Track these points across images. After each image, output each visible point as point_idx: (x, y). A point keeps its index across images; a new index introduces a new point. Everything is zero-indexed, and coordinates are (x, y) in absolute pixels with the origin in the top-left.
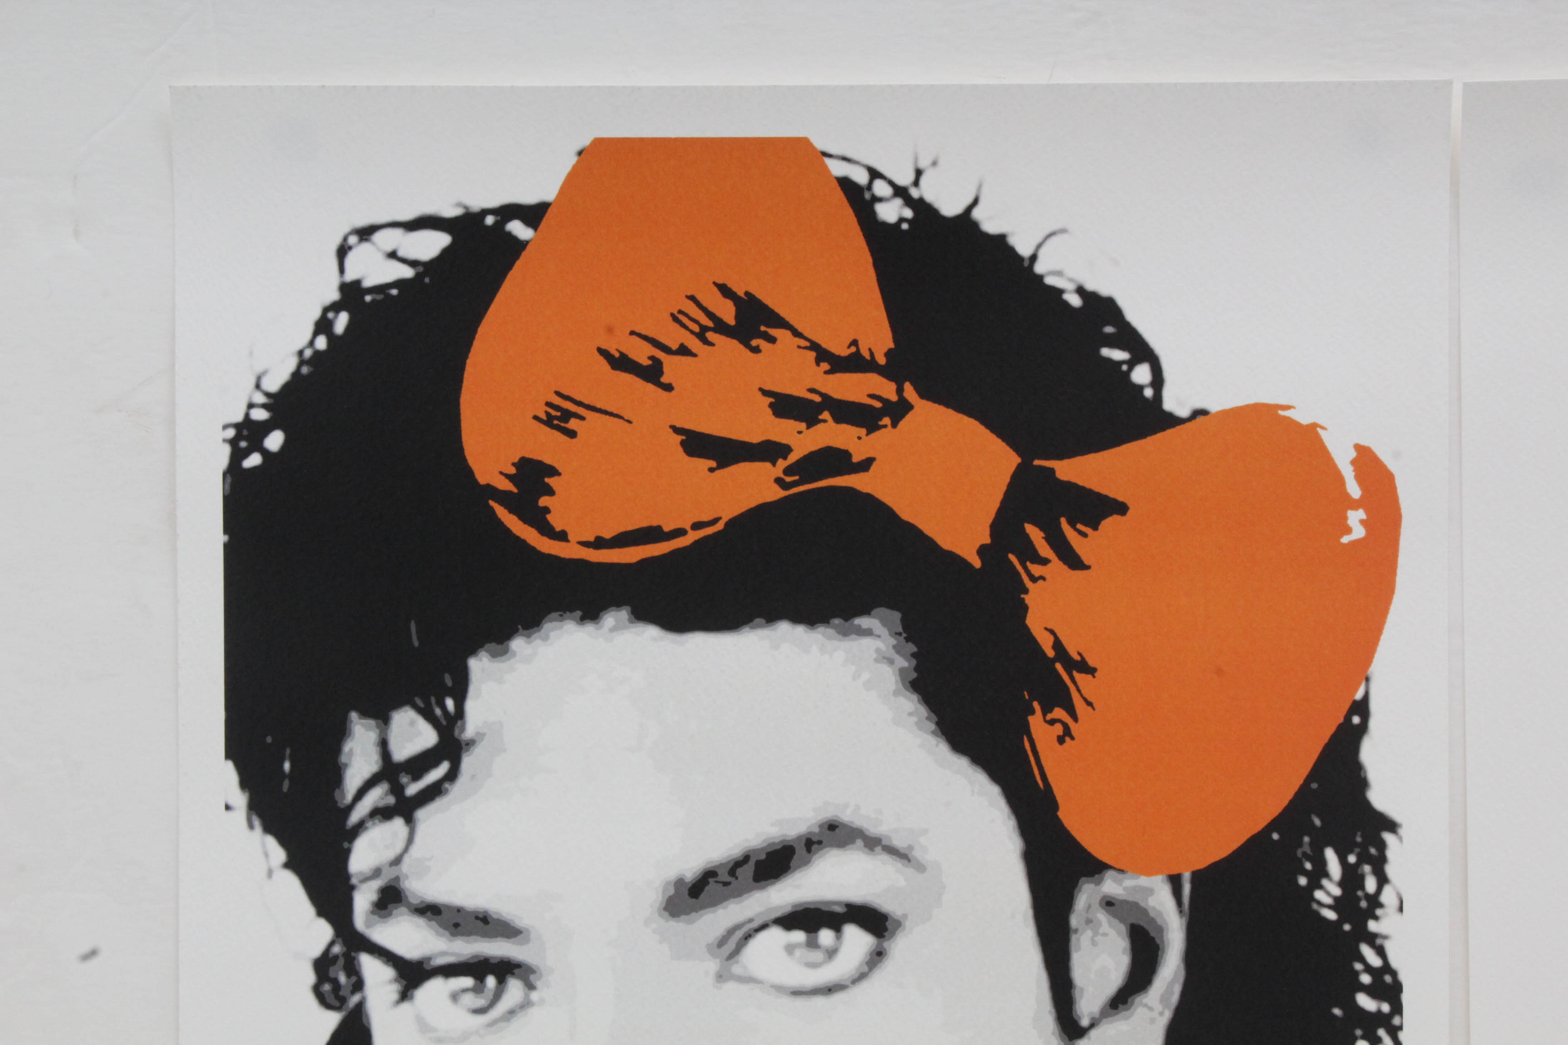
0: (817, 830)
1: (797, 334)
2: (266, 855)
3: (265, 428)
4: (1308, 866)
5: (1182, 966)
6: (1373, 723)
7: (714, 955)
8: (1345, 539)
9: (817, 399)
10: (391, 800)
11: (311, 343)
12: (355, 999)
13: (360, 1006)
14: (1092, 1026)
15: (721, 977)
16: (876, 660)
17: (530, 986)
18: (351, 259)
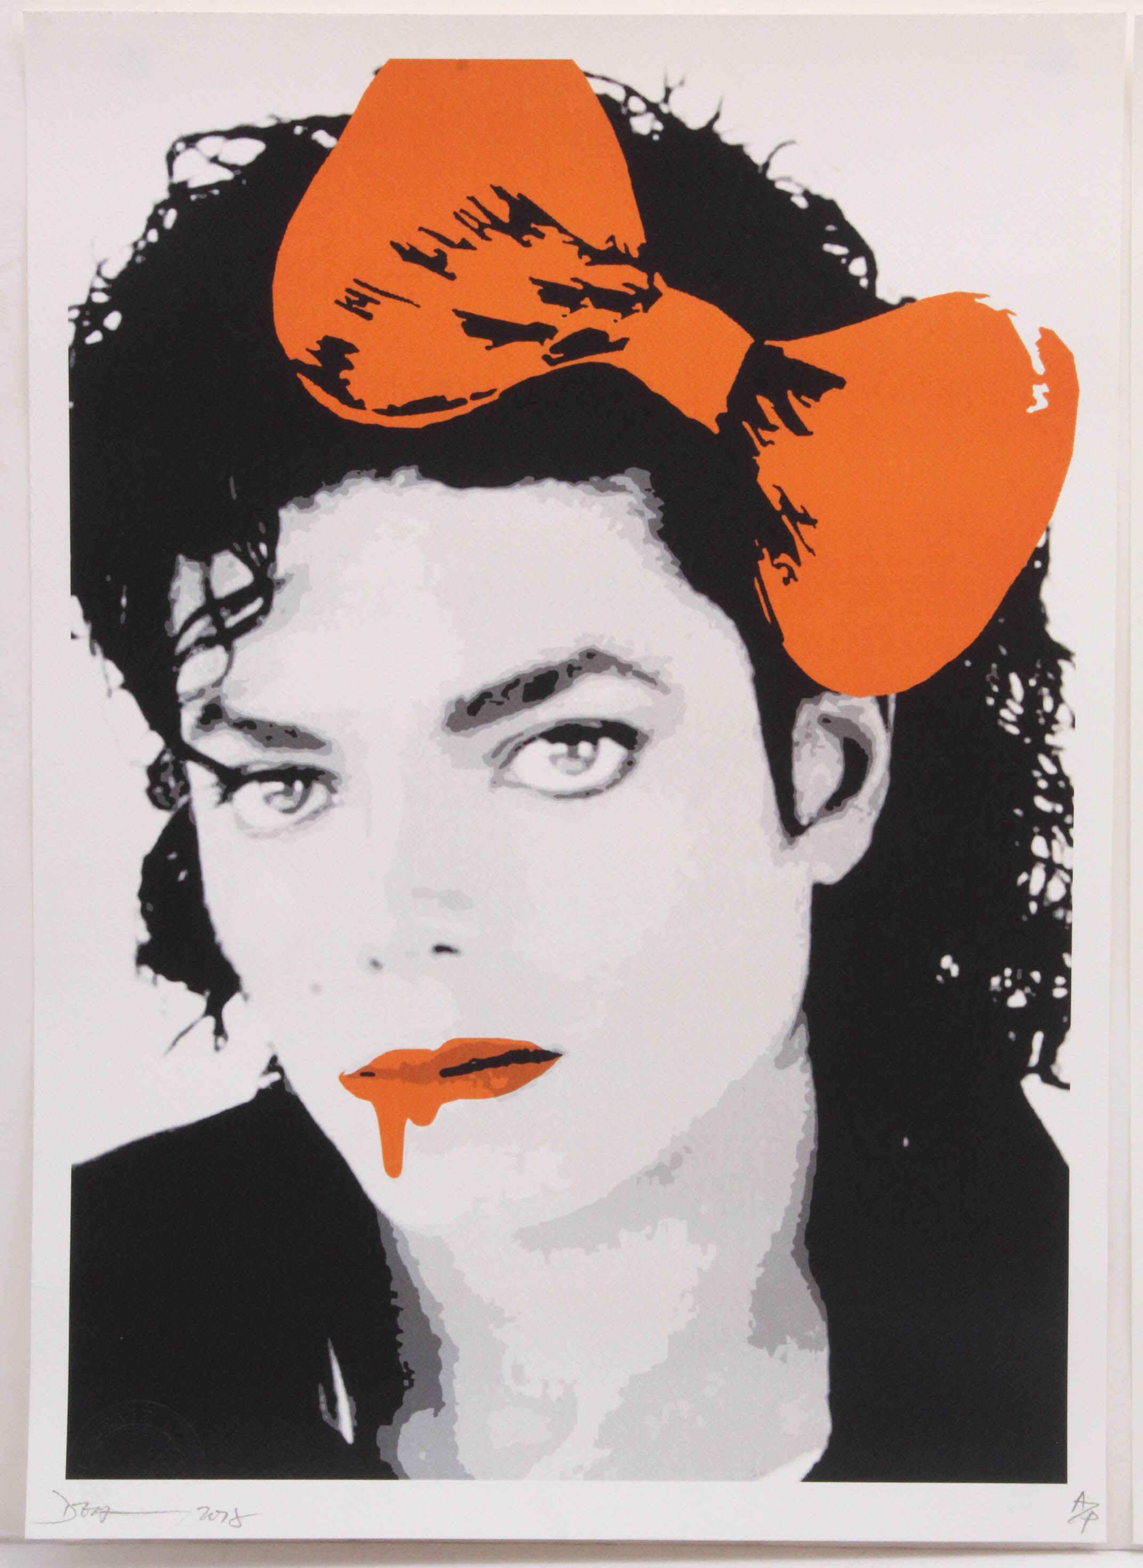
0: (576, 657)
1: (562, 230)
2: (106, 677)
3: (104, 310)
4: (995, 688)
5: (887, 774)
6: (1051, 567)
7: (489, 764)
8: (1030, 410)
9: (579, 287)
10: (213, 631)
11: (144, 236)
12: (183, 800)
14: (810, 824)
15: (495, 783)
16: (629, 512)
17: (332, 790)
18: (179, 163)
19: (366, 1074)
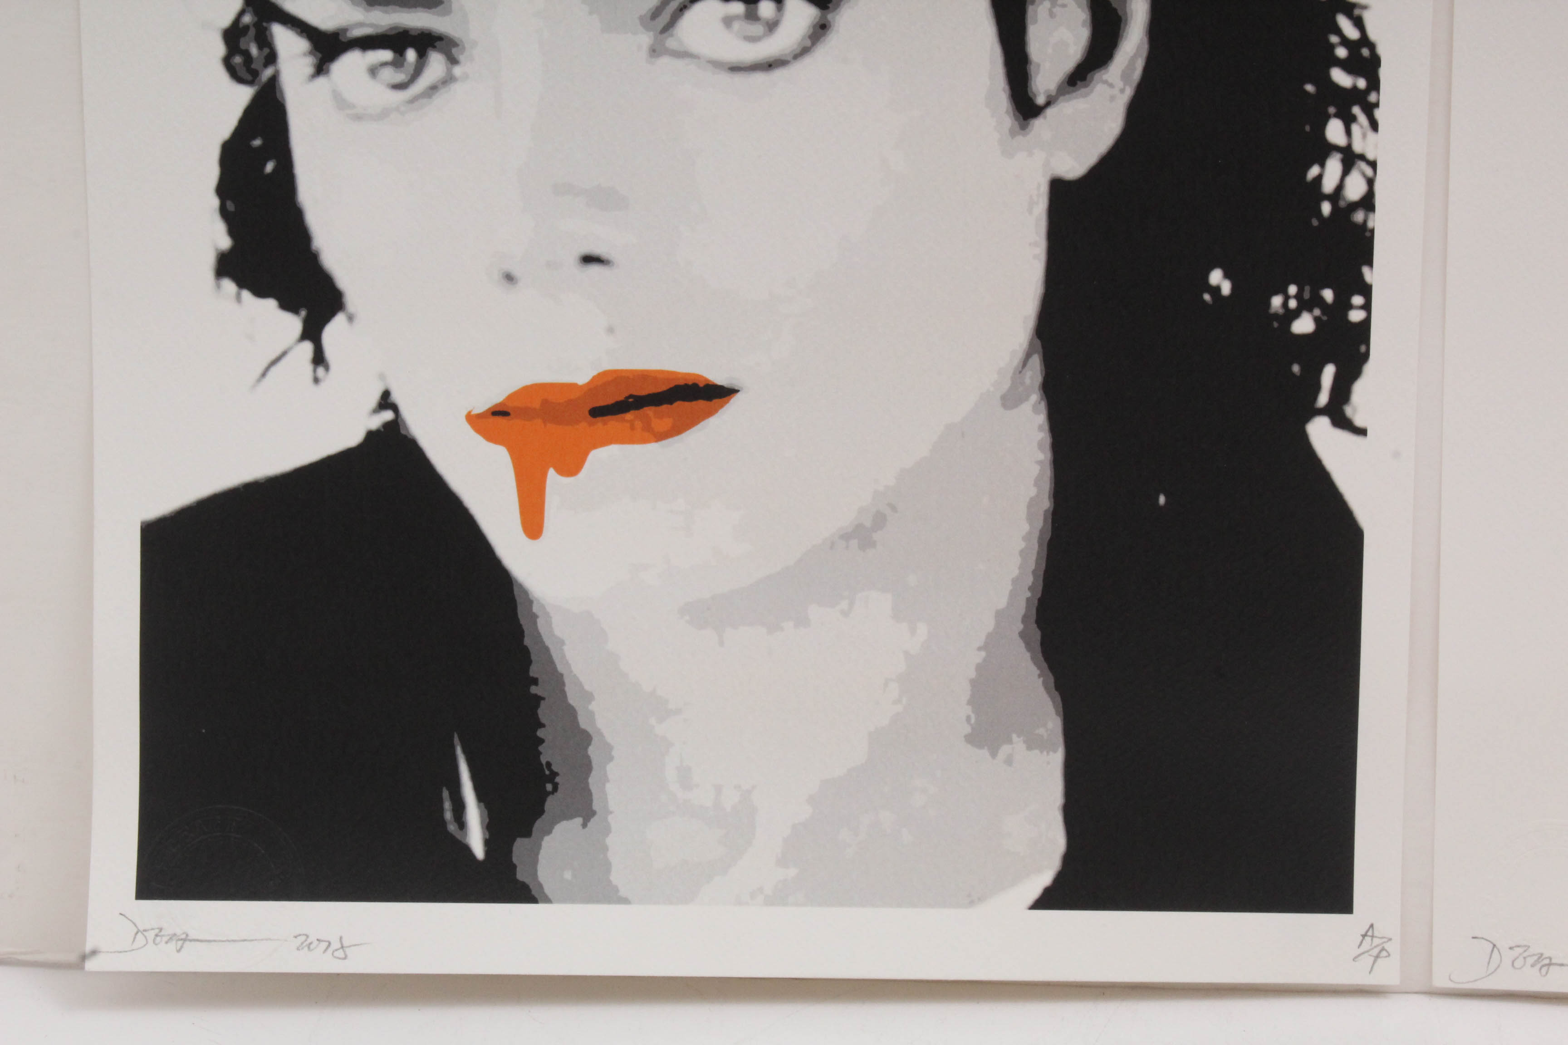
5: (1146, 40)
7: (647, 28)
12: (268, 73)
13: (274, 81)
14: (1048, 104)
15: (655, 52)
17: (453, 61)
19: (499, 412)
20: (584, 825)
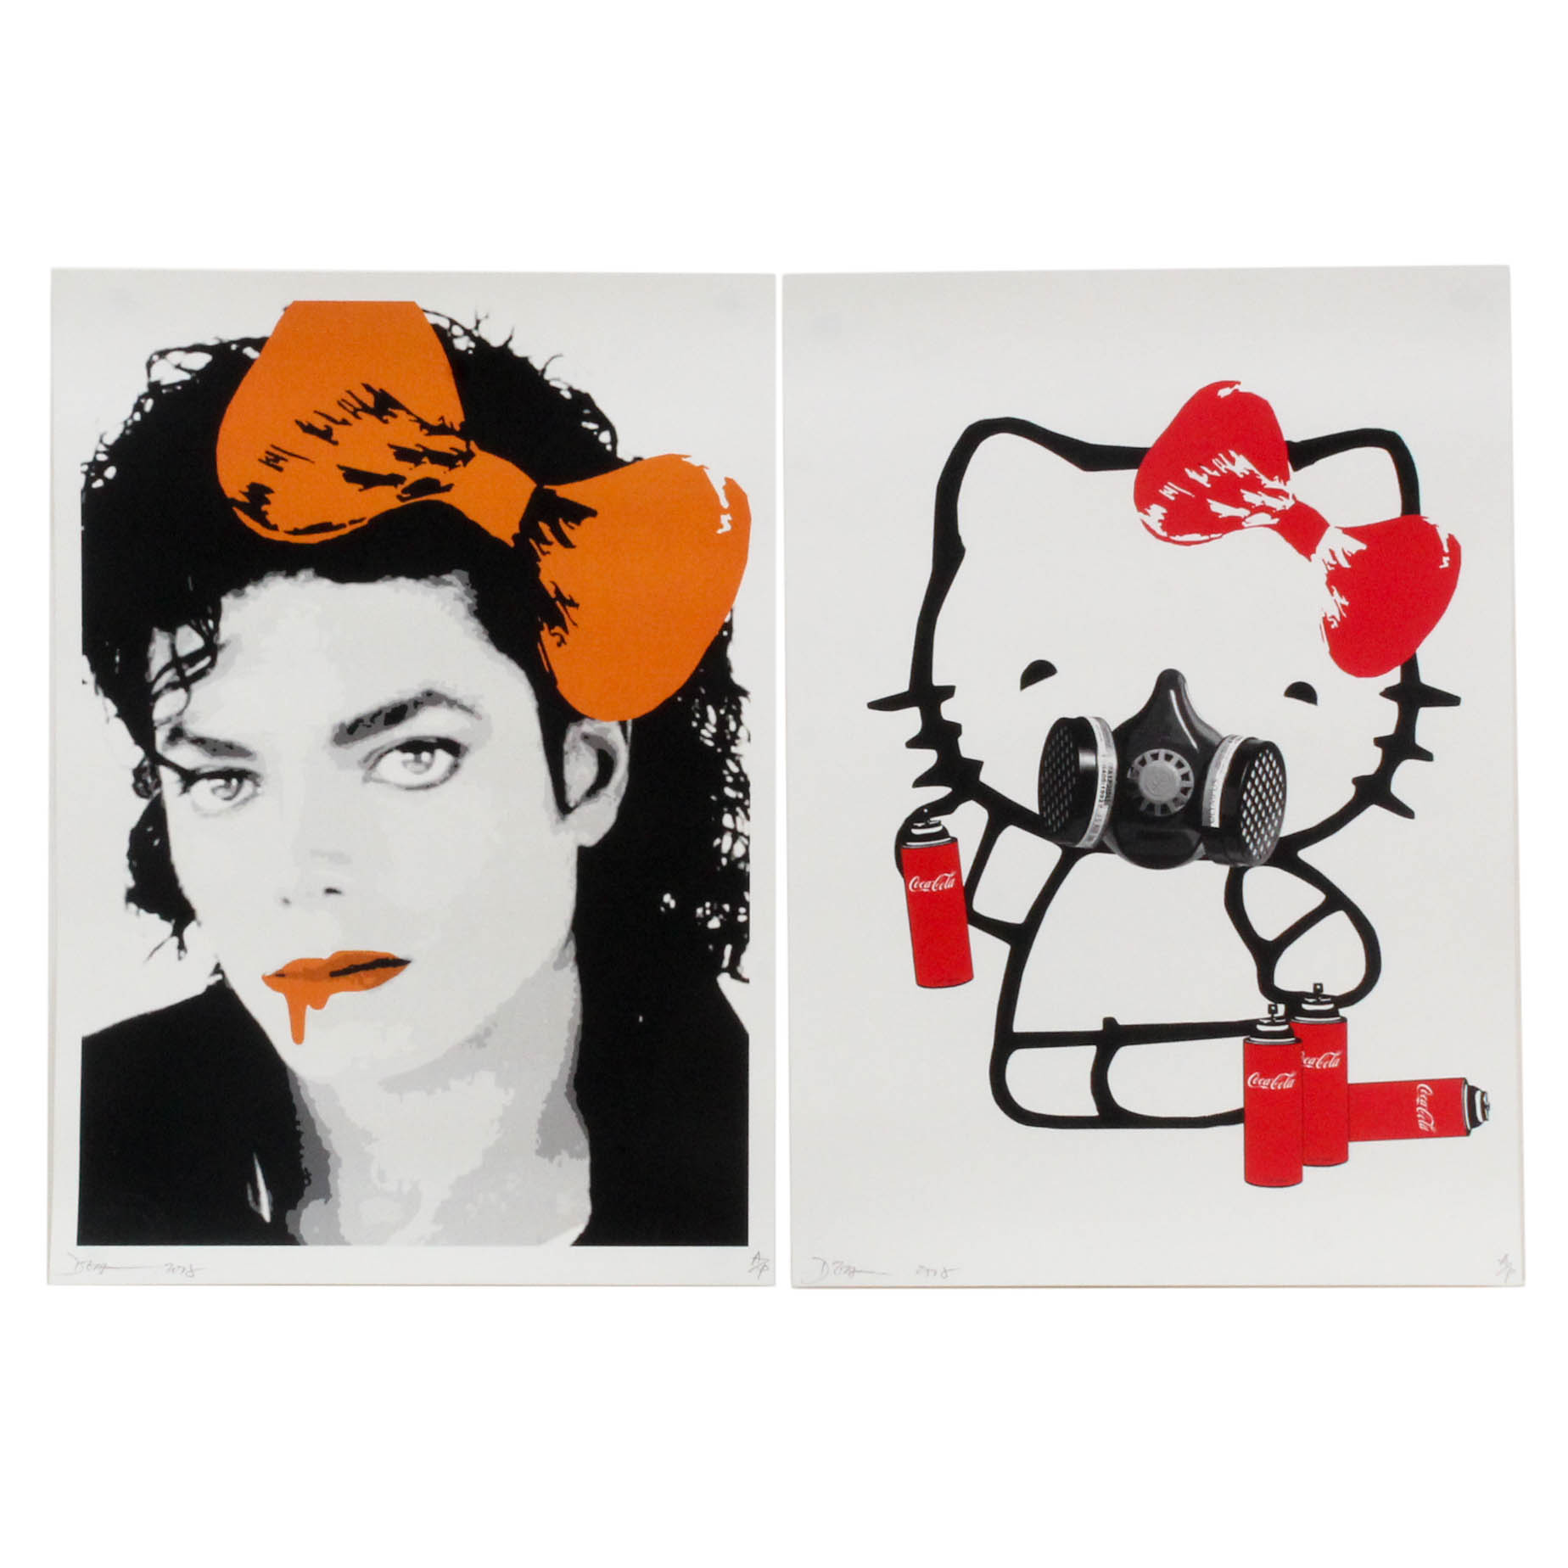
0: (420, 696)
1: (409, 412)
2: (106, 709)
3: (104, 465)
4: (698, 716)
5: (627, 773)
6: (735, 635)
7: (362, 767)
8: (720, 531)
9: (421, 450)
10: (177, 678)
11: (132, 417)
12: (157, 792)
13: (160, 796)
14: (577, 806)
15: (366, 780)
16: (455, 599)
17: (257, 785)
18: (154, 369)
19: (280, 975)
20: (326, 1202)
